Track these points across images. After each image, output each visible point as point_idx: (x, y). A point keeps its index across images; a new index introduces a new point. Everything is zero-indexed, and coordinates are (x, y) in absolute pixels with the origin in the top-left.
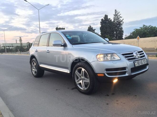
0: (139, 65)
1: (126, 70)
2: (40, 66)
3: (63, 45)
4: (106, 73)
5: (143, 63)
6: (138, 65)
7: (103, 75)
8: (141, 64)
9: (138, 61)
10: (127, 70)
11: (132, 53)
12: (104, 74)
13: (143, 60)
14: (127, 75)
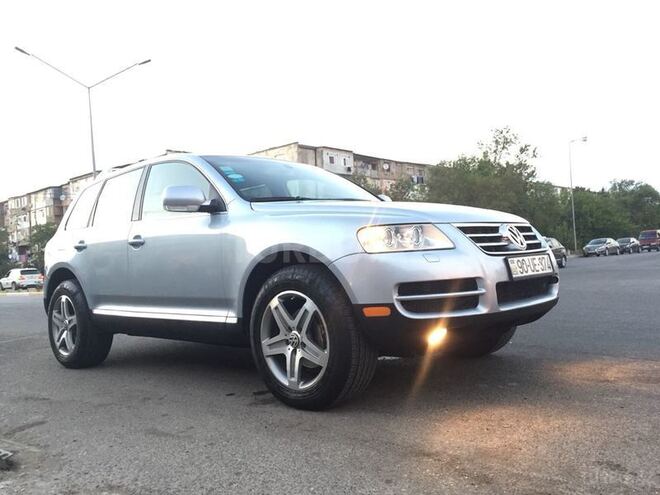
0: (525, 274)
1: (476, 289)
2: (96, 312)
3: (208, 203)
4: (398, 300)
5: (537, 268)
6: (520, 275)
7: (386, 312)
8: (530, 273)
9: (520, 259)
10: (483, 291)
11: (496, 230)
12: (392, 306)
13: (537, 257)
14: (482, 310)
